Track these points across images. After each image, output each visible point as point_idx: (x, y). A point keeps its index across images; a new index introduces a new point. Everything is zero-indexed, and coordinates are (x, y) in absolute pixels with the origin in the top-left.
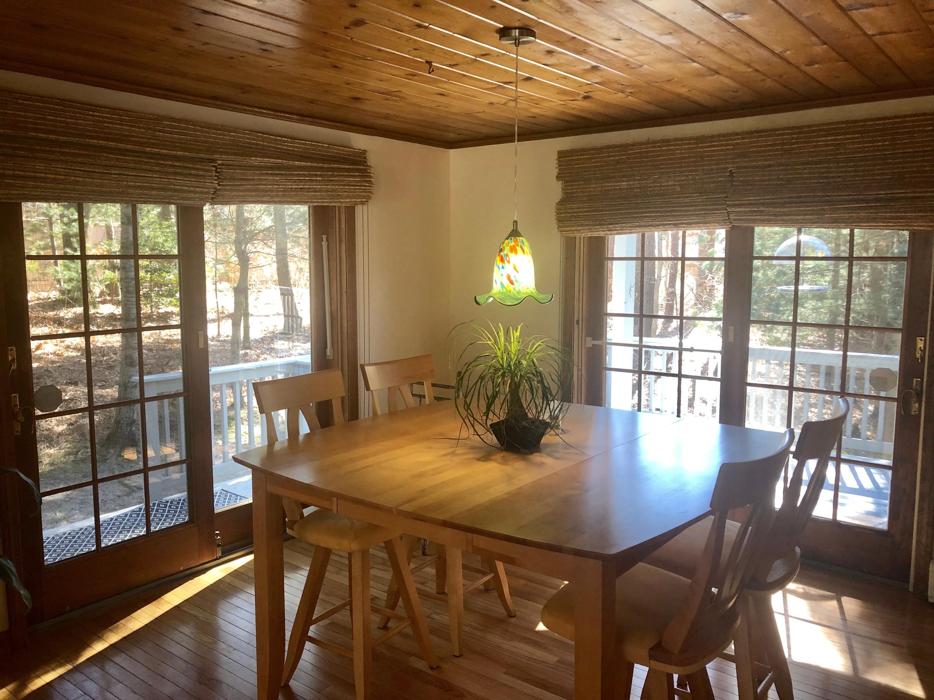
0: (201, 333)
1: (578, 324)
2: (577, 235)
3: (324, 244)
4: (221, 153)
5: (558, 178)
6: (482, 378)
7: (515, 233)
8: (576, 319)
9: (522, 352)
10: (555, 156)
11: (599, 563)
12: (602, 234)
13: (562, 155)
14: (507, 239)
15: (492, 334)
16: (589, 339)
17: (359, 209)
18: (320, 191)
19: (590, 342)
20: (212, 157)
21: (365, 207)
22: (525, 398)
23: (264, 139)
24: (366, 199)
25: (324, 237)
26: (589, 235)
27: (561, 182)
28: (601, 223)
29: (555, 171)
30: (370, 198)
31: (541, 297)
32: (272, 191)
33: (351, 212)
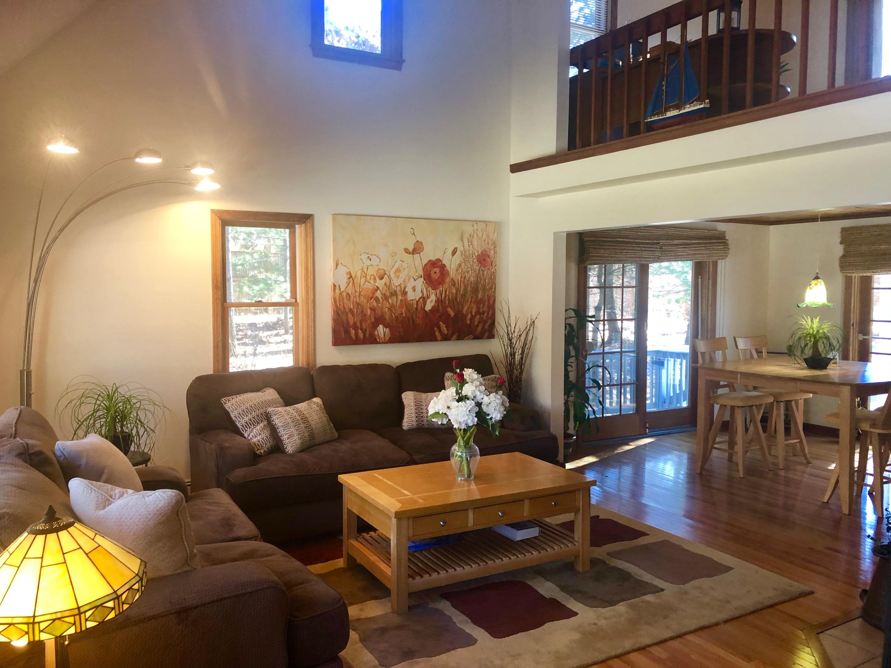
0: (645, 323)
1: (853, 325)
2: (853, 275)
3: (700, 280)
4: (662, 240)
5: (841, 243)
6: (800, 338)
7: (817, 278)
8: (852, 323)
9: (820, 327)
10: (839, 231)
11: (849, 387)
12: (869, 274)
13: (844, 230)
14: (813, 280)
15: (805, 319)
16: (860, 335)
17: (719, 262)
18: (703, 254)
19: (861, 337)
20: (658, 242)
21: (723, 261)
22: (821, 347)
23: (679, 231)
24: (724, 257)
25: (700, 277)
26: (861, 275)
27: (843, 245)
28: (869, 268)
29: (839, 240)
30: (727, 256)
31: (829, 304)
32: (682, 255)
33: (715, 264)
